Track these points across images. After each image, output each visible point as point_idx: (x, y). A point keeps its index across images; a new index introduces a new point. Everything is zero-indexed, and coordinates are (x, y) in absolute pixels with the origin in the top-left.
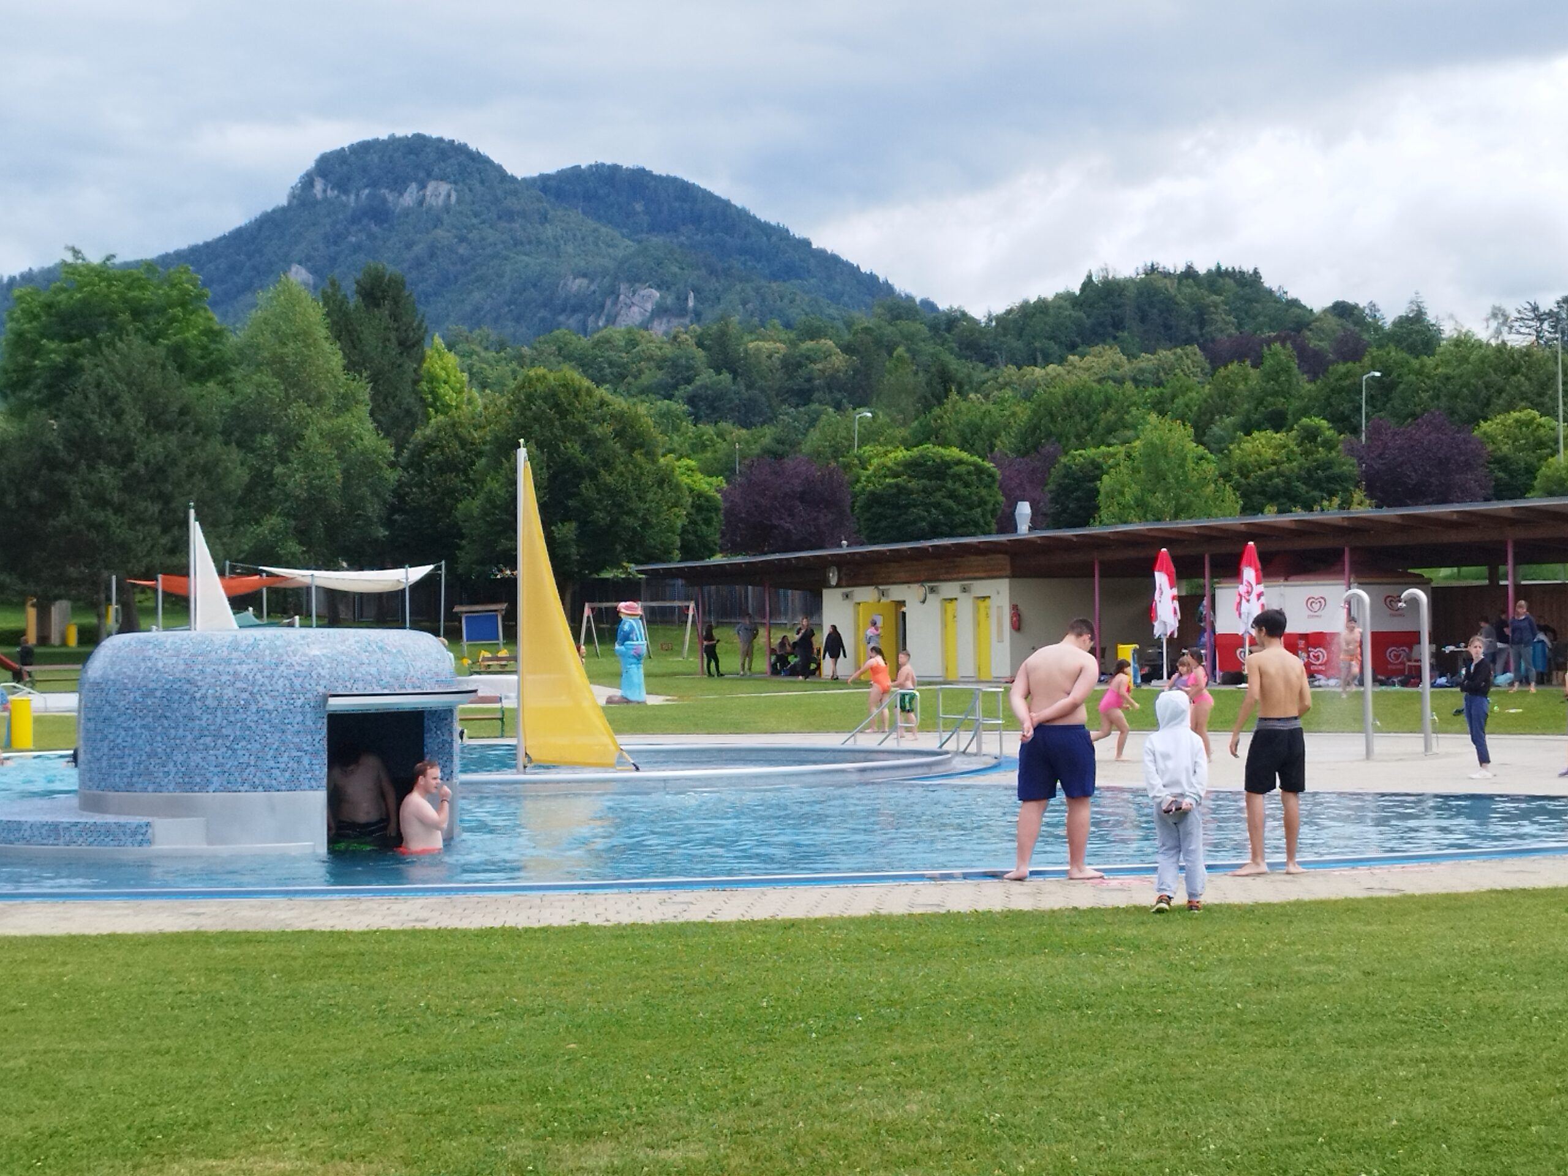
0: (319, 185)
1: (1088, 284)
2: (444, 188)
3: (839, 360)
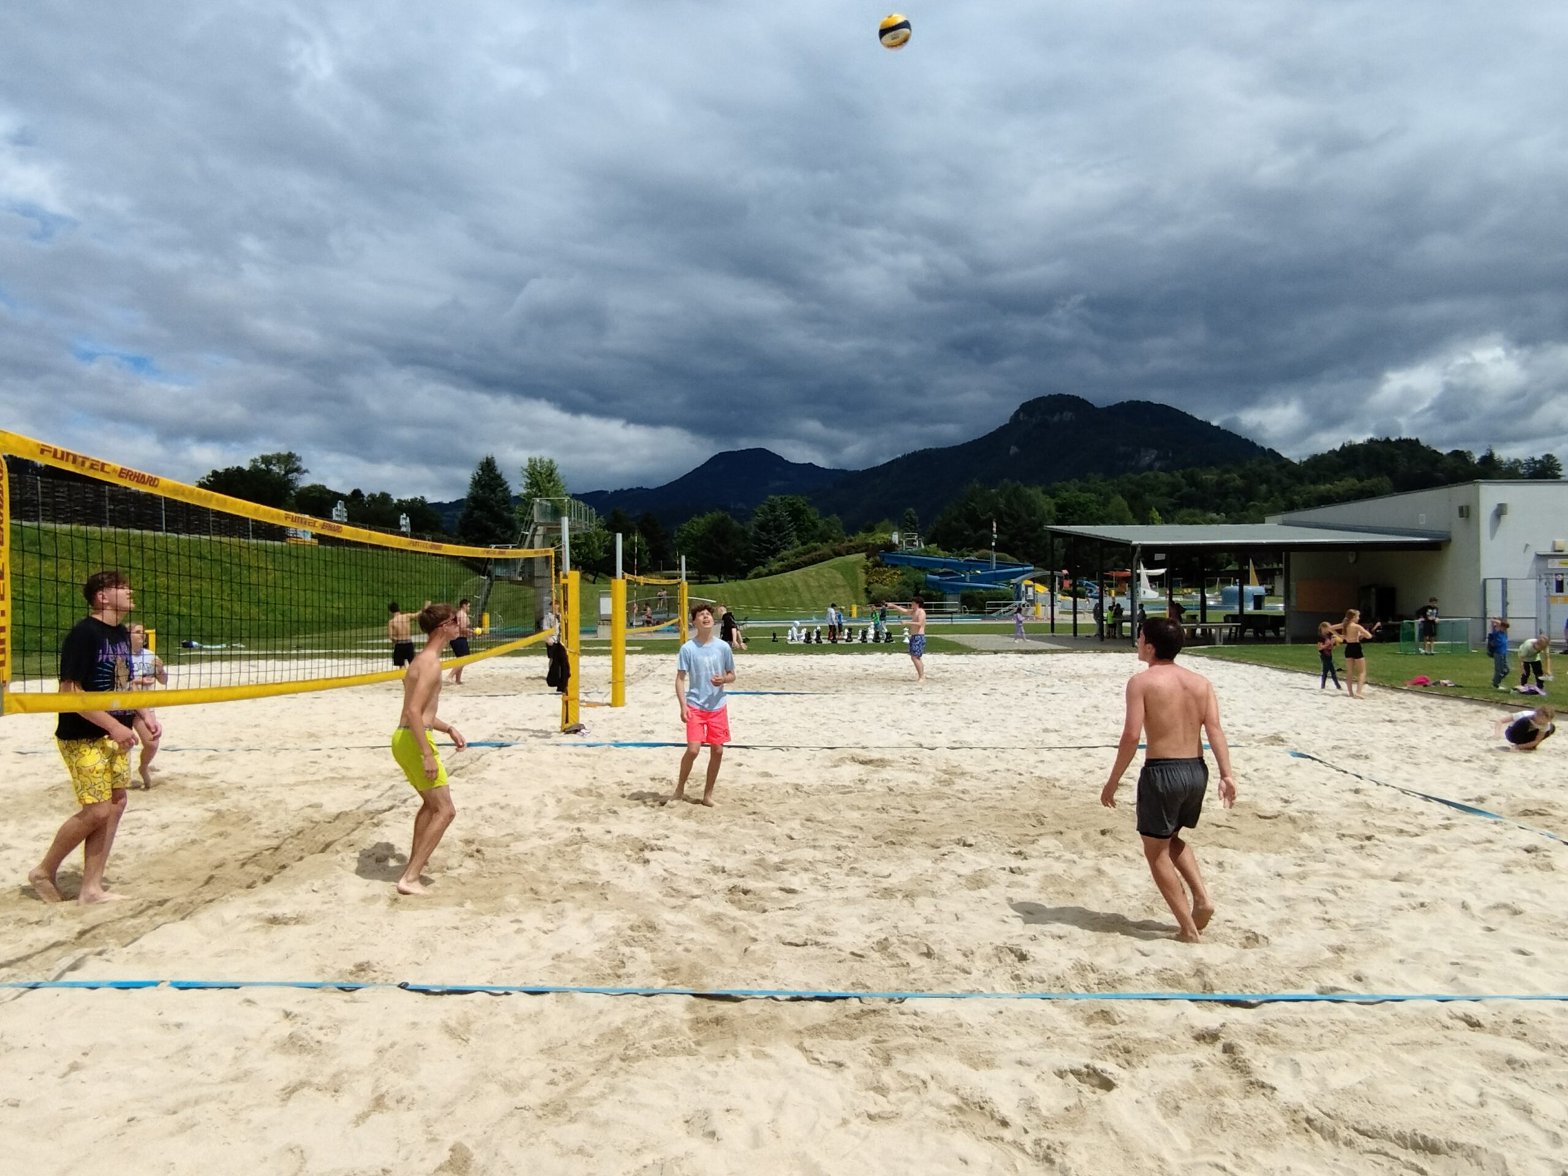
0: (1021, 415)
1: (1343, 447)
2: (1070, 414)
3: (1239, 482)
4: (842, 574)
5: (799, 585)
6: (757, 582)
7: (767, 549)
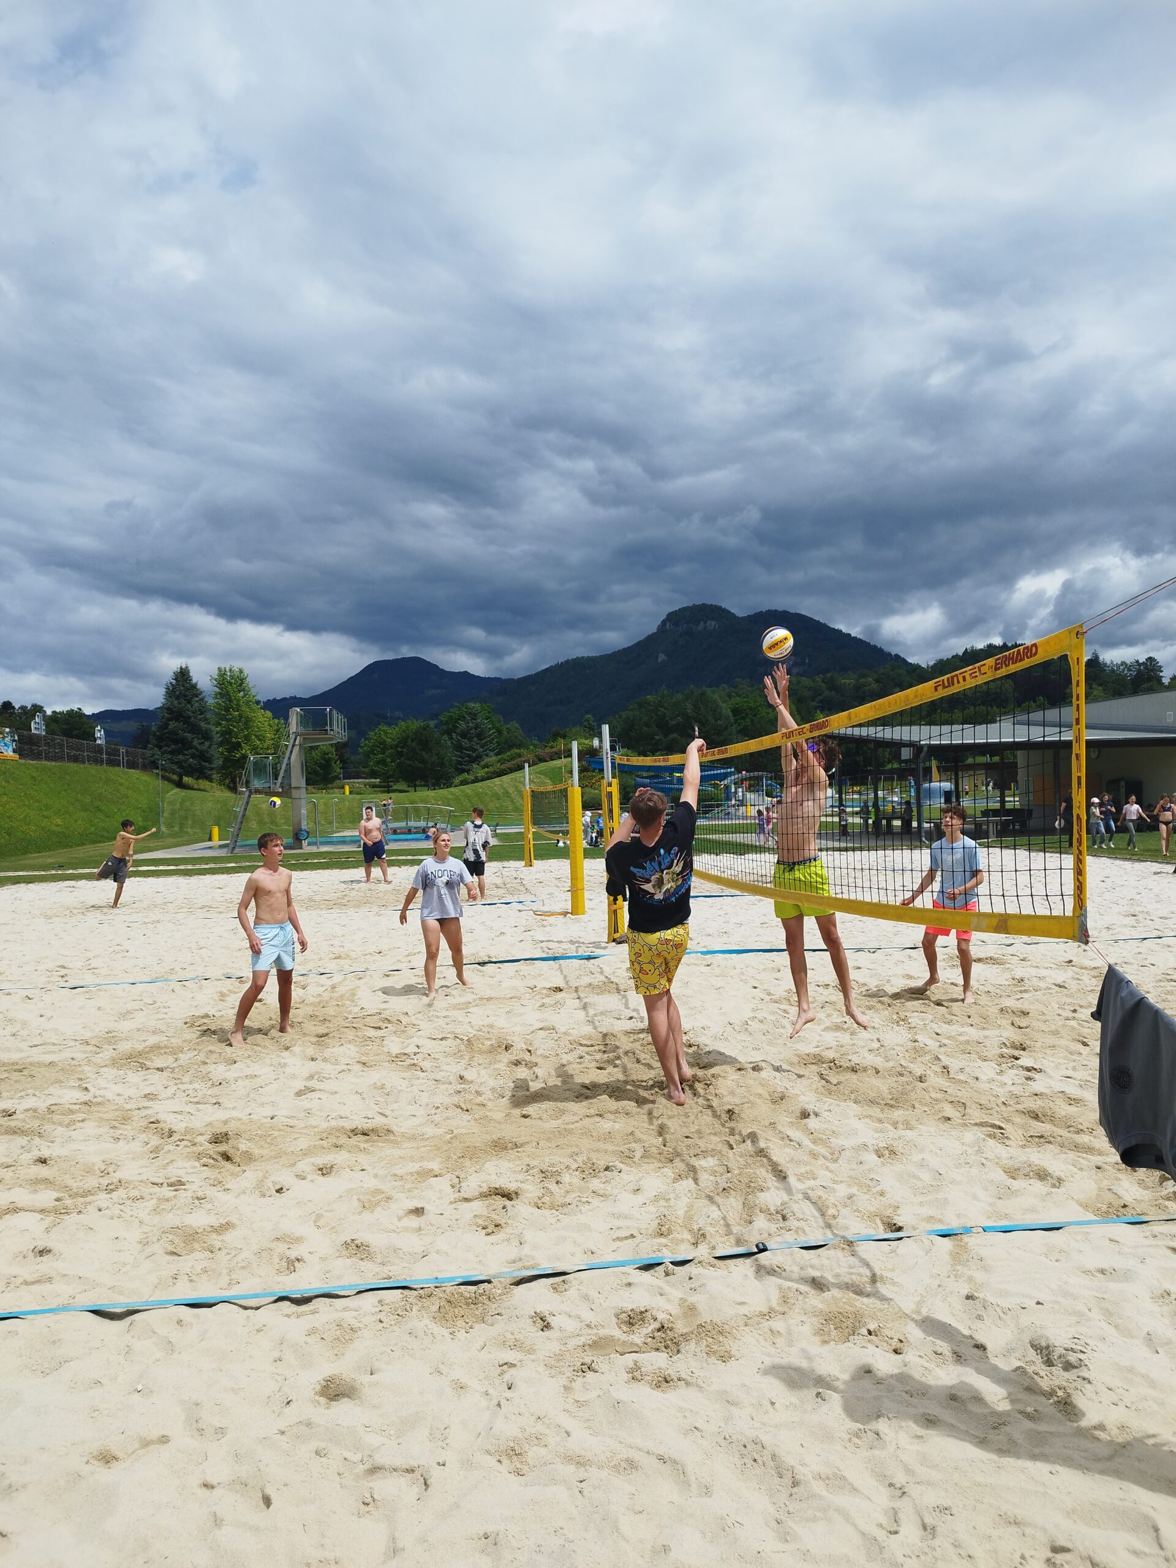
0: (668, 624)
4: (551, 779)
5: (511, 790)
6: (467, 789)
7: (469, 756)
